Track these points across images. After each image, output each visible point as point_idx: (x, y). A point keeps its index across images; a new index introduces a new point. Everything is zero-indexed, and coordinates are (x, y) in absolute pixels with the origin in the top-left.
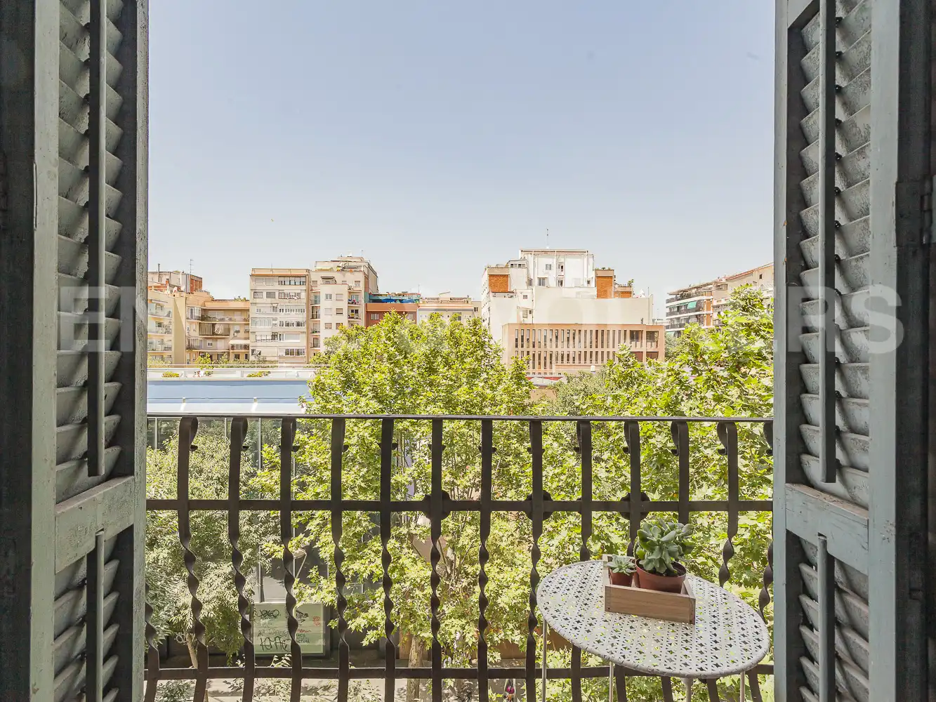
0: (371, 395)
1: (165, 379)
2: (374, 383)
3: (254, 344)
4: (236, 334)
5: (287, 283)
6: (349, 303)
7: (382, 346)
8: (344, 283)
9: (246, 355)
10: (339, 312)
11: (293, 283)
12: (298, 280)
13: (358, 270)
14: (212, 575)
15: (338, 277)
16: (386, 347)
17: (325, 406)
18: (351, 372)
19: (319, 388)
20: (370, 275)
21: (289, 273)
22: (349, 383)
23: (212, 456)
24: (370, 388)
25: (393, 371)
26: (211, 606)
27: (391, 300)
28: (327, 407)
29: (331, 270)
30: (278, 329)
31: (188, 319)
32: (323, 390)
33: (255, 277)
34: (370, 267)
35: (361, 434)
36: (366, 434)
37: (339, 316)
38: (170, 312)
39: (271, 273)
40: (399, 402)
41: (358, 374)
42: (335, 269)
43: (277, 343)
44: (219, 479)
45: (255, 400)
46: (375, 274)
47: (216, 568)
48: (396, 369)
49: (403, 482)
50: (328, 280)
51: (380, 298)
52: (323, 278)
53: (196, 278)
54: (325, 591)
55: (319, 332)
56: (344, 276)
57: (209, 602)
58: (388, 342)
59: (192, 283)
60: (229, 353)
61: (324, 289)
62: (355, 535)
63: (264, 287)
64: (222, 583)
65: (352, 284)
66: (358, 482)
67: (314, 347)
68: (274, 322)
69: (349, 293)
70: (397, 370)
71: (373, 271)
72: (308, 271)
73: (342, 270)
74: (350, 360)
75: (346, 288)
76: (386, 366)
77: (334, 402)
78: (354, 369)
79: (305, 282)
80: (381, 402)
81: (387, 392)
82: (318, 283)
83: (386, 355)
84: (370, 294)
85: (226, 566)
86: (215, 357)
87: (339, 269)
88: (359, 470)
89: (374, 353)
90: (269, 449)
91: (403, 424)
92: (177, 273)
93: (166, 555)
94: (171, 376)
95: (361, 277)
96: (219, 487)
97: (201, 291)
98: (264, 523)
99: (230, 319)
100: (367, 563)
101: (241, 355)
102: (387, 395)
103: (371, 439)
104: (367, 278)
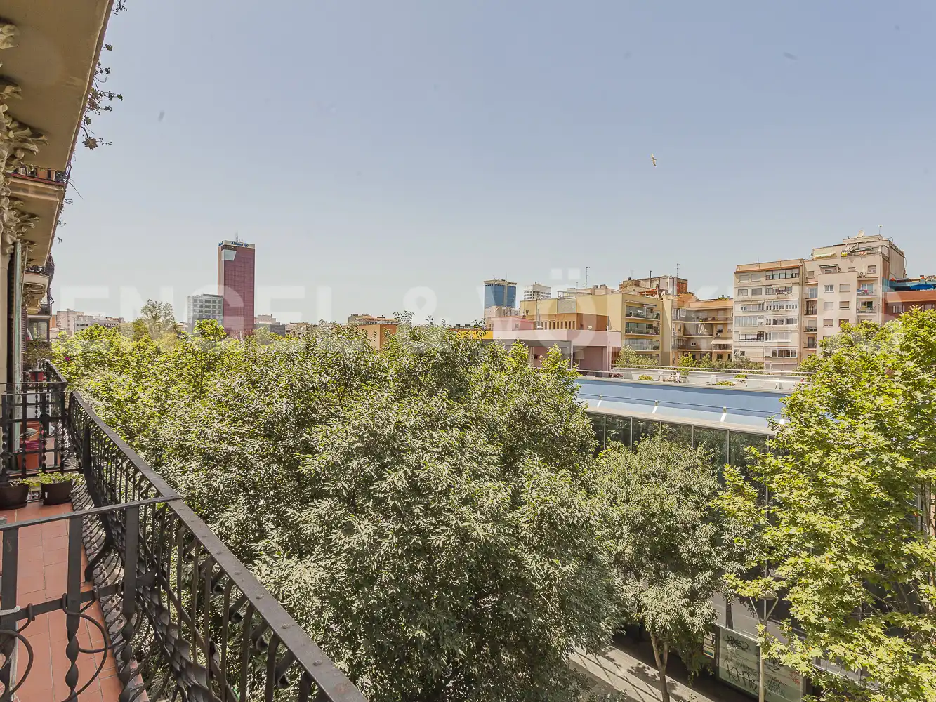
0: (871, 425)
1: (642, 382)
2: (878, 409)
3: (737, 344)
4: (719, 334)
5: (775, 277)
6: (858, 294)
7: (894, 359)
8: (852, 270)
9: (729, 355)
10: (845, 305)
11: (783, 276)
12: (789, 272)
13: (874, 252)
14: (671, 586)
15: (844, 264)
16: (901, 359)
17: (803, 432)
18: (844, 389)
19: (796, 408)
20: (892, 255)
21: (779, 266)
22: (840, 402)
23: (677, 464)
24: (872, 415)
25: (911, 396)
26: (669, 618)
27: (926, 287)
28: (806, 433)
29: (834, 256)
30: (765, 328)
31: (674, 320)
32: (801, 410)
33: (739, 274)
34: (892, 247)
35: (854, 475)
36: (861, 477)
37: (845, 311)
38: (658, 315)
39: (757, 268)
40: (921, 439)
41: (853, 393)
42: (839, 255)
43: (763, 343)
44: (682, 489)
45: (725, 411)
46: (901, 254)
47: (675, 579)
48: (917, 393)
49: (925, 556)
50: (828, 269)
51: (908, 284)
52: (822, 267)
53: (681, 281)
54: (798, 655)
55: (815, 330)
56: (852, 261)
57: (667, 612)
58: (904, 353)
59: (678, 286)
60: (711, 353)
61: (823, 279)
62: (842, 604)
63: (749, 283)
64: (680, 597)
65: (864, 271)
66: (847, 538)
67: (808, 347)
68: (761, 321)
69: (859, 281)
70: (919, 395)
71: (897, 250)
72: (802, 260)
73: (849, 255)
74: (843, 374)
75: (855, 275)
76: (899, 388)
77: (815, 427)
78: (850, 385)
79: (799, 274)
80: (888, 435)
81: (900, 424)
82: (815, 274)
83: (899, 373)
84: (892, 280)
85: (684, 581)
86: (698, 357)
87: (844, 253)
88: (852, 522)
89: (881, 366)
90: (732, 470)
91: (927, 473)
92: (666, 277)
93: (630, 552)
94: (646, 379)
95: (877, 261)
96: (681, 497)
97: (686, 293)
98: (729, 547)
99: (713, 319)
100: (857, 650)
101: (723, 356)
102: (899, 428)
103: (870, 484)
104: (886, 261)
